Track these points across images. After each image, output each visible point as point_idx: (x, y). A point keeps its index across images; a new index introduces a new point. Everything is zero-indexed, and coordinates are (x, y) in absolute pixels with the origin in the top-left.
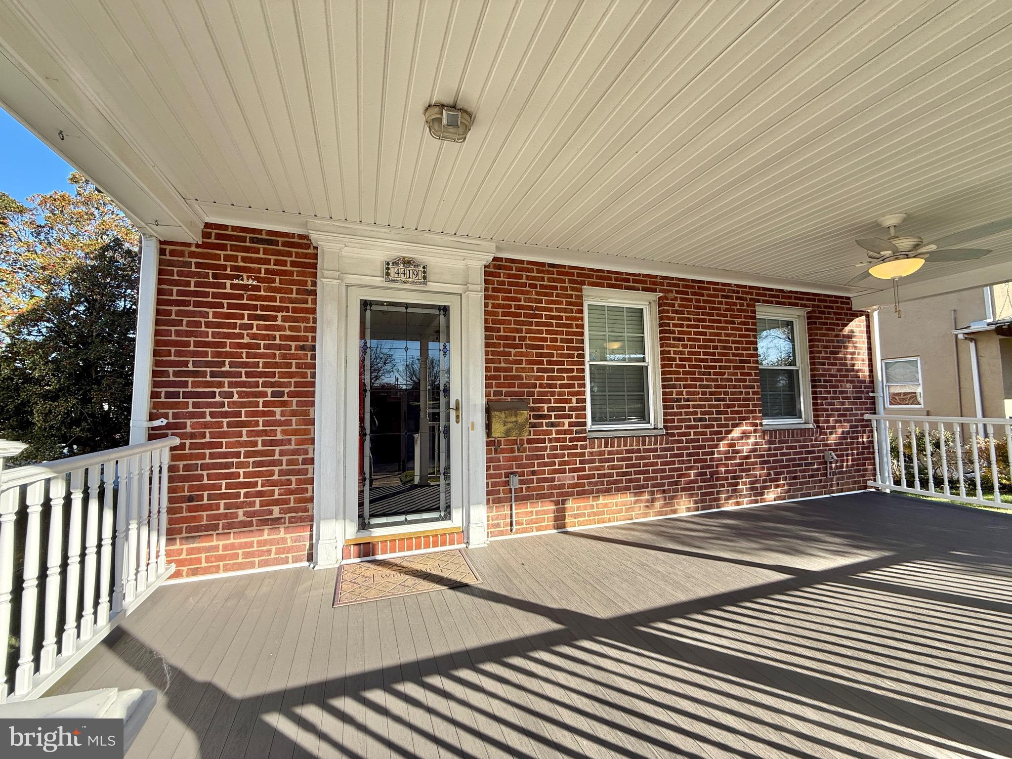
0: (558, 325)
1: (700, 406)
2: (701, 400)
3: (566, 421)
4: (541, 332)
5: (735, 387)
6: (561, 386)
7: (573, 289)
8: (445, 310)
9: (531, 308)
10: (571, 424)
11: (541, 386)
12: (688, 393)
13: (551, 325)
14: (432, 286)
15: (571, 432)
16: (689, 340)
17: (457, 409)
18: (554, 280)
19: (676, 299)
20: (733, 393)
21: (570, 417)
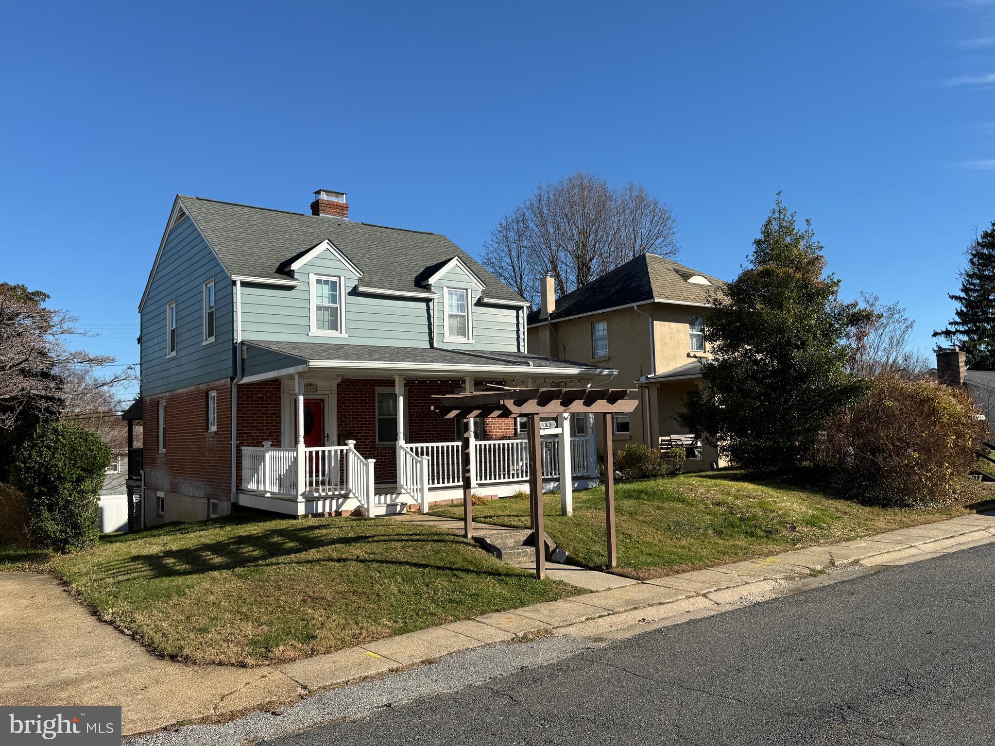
0: (365, 403)
1: (425, 434)
2: (425, 431)
3: (368, 441)
4: (358, 406)
6: (366, 427)
7: (371, 388)
8: (323, 400)
9: (354, 397)
10: (370, 442)
11: (358, 427)
12: (420, 429)
13: (362, 403)
14: (319, 392)
15: (369, 445)
17: (328, 436)
18: (363, 385)
19: (415, 389)
20: (441, 428)
21: (369, 439)
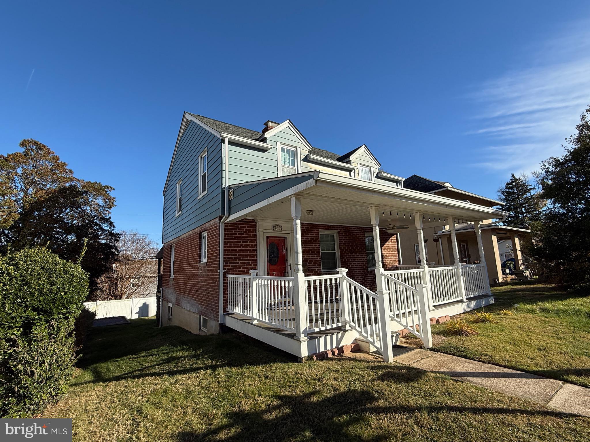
3: (316, 269)
4: (309, 243)
5: (360, 258)
6: (315, 259)
7: (317, 230)
9: (306, 236)
11: (310, 259)
12: (347, 260)
13: (312, 241)
14: (283, 232)
16: (347, 244)
17: (290, 266)
18: (312, 228)
19: (343, 232)
